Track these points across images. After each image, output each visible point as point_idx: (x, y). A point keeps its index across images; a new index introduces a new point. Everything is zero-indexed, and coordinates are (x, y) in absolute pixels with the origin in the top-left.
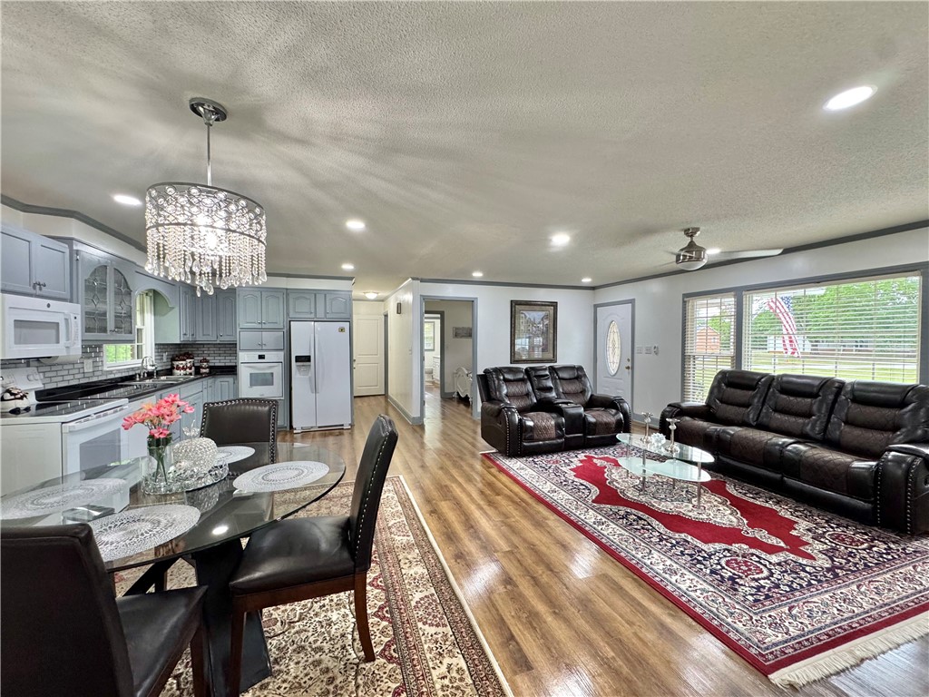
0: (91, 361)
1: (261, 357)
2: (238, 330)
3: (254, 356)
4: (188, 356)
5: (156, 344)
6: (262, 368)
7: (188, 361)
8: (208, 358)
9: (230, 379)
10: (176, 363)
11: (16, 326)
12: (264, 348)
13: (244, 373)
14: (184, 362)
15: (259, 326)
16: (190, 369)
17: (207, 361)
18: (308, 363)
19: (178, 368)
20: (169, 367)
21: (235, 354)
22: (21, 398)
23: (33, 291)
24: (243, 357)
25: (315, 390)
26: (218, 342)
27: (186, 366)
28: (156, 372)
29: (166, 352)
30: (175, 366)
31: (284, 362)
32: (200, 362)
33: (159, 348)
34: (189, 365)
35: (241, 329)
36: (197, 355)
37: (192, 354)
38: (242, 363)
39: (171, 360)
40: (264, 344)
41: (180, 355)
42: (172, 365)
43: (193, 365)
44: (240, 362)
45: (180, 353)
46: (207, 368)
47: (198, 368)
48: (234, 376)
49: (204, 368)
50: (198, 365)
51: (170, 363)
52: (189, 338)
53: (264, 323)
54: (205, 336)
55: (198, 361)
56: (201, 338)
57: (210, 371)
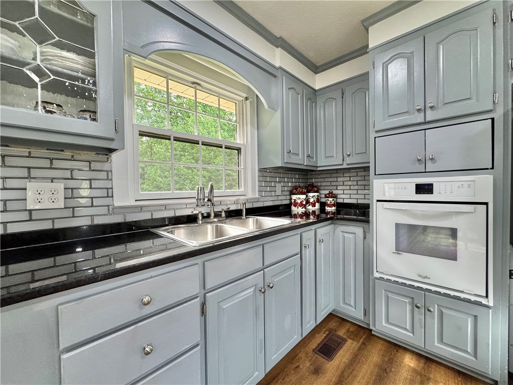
1: (422, 189)
2: (373, 135)
3: (406, 187)
4: (311, 188)
5: (261, 170)
7: (311, 194)
8: (335, 192)
10: (294, 197)
12: (430, 167)
13: (384, 222)
14: (304, 197)
15: (420, 118)
16: (314, 205)
17: (335, 196)
19: (296, 204)
20: (287, 202)
21: (367, 186)
24: (382, 188)
26: (345, 166)
27: (308, 202)
28: (246, 209)
29: (280, 182)
30: (293, 201)
31: (486, 204)
32: (326, 197)
33: (266, 174)
34: (312, 200)
35: (377, 132)
36: (322, 188)
37: (316, 187)
38: (378, 201)
39: (288, 193)
40: (432, 159)
41: (300, 187)
42: (291, 199)
43: (318, 201)
44: (375, 198)
45: (302, 185)
46: (334, 205)
47: (323, 205)
48: (364, 225)
49: (330, 206)
50: (323, 200)
51: (288, 197)
52: (301, 160)
53: (432, 107)
54: (328, 160)
55: (323, 196)
56: (323, 162)
57: (337, 210)
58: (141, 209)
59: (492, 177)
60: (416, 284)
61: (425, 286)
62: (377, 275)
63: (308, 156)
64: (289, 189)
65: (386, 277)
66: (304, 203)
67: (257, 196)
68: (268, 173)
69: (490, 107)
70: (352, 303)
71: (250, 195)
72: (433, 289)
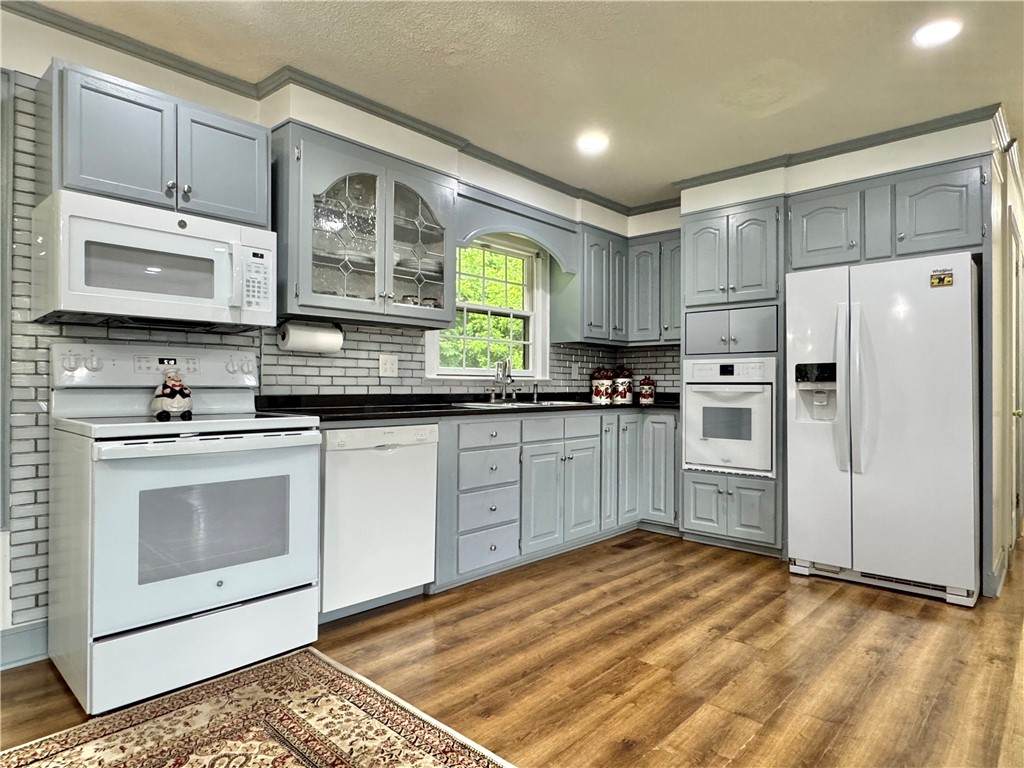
0: (395, 358)
1: (727, 370)
2: (684, 310)
3: (710, 369)
4: (620, 371)
5: (553, 345)
6: (727, 396)
7: (620, 380)
8: (654, 378)
10: (596, 383)
11: (88, 254)
12: (733, 348)
13: (693, 406)
14: (608, 383)
15: (724, 298)
16: (624, 396)
17: (652, 383)
18: (826, 386)
19: (598, 393)
20: (587, 390)
21: (677, 370)
22: (172, 395)
23: (172, 202)
24: (691, 369)
25: (851, 464)
26: (662, 343)
27: (615, 391)
28: (538, 394)
29: (577, 362)
30: (594, 388)
31: (771, 384)
32: (641, 384)
33: (559, 351)
34: (621, 389)
35: (688, 307)
36: (636, 372)
37: (628, 370)
38: (688, 383)
39: (587, 377)
40: (734, 340)
41: (603, 368)
42: (591, 386)
43: (630, 389)
44: (686, 380)
45: (607, 367)
46: (651, 395)
47: (637, 396)
48: (675, 412)
49: (644, 396)
50: (637, 390)
51: (588, 383)
52: (606, 334)
53: (733, 289)
54: (640, 333)
55: (638, 383)
56: (635, 336)
57: (655, 401)
58: (443, 383)
59: (774, 358)
60: (720, 470)
61: (727, 471)
62: (685, 466)
63: (615, 328)
64: (589, 372)
65: (694, 467)
66: (609, 391)
67: (548, 378)
68: (564, 350)
69: (774, 296)
70: (662, 508)
71: (539, 377)
72: (734, 471)
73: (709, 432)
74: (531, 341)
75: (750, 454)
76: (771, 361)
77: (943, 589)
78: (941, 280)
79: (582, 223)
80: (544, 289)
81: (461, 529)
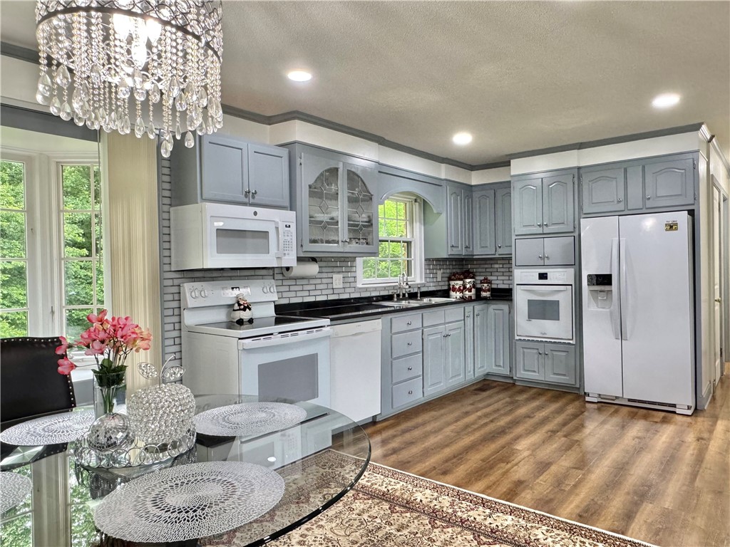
0: (341, 276)
1: (543, 276)
2: (514, 238)
3: (532, 275)
4: (467, 274)
5: (426, 260)
6: (544, 293)
7: (468, 280)
8: (489, 278)
9: (504, 306)
10: (452, 283)
11: (218, 236)
12: (547, 262)
13: (521, 299)
14: (461, 282)
15: (540, 230)
16: (470, 291)
17: (489, 282)
18: (606, 288)
19: (454, 290)
20: (446, 288)
21: (510, 273)
23: (246, 200)
24: (520, 275)
25: (621, 335)
26: (497, 256)
27: (465, 288)
28: (421, 292)
29: (440, 269)
30: (451, 287)
31: (571, 285)
32: (481, 283)
33: (430, 263)
34: (468, 286)
35: (516, 235)
36: (478, 274)
37: (472, 273)
38: (518, 285)
39: (446, 279)
40: (547, 257)
41: (457, 273)
42: (449, 285)
43: (474, 286)
44: (516, 283)
45: (458, 271)
46: (489, 290)
47: (479, 291)
48: (509, 303)
49: (485, 291)
50: (479, 286)
51: (447, 283)
52: (461, 251)
53: (546, 225)
54: (483, 249)
55: (479, 282)
56: (478, 252)
57: (491, 294)
58: (367, 290)
59: (573, 269)
60: (539, 339)
61: (544, 340)
62: (517, 338)
63: (466, 247)
64: (447, 275)
65: (522, 338)
66: (462, 288)
67: (423, 282)
68: (433, 263)
69: (573, 230)
70: (502, 365)
71: (418, 281)
72: (548, 340)
73: (531, 316)
74: (413, 257)
75: (558, 329)
76: (571, 271)
77: (674, 406)
78: (672, 227)
79: (446, 180)
80: (420, 222)
81: (394, 382)
